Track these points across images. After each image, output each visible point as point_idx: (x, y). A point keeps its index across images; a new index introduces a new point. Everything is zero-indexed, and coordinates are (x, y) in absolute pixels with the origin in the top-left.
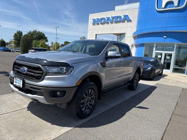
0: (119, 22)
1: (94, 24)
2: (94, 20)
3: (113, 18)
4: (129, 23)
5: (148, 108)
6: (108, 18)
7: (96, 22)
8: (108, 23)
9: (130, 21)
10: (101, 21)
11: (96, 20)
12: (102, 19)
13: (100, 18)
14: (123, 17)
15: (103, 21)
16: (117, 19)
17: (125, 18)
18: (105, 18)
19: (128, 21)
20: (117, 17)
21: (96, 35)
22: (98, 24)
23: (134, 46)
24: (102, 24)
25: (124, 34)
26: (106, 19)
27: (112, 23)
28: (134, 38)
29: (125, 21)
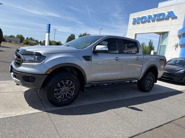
0: (162, 20)
1: (134, 24)
2: (134, 19)
3: (155, 16)
4: (174, 20)
5: (142, 111)
6: (150, 17)
7: (136, 22)
8: (149, 22)
9: (175, 18)
10: (142, 20)
11: (137, 19)
12: (143, 18)
13: (140, 17)
14: (167, 14)
15: (144, 20)
16: (160, 17)
17: (170, 15)
18: (146, 17)
19: (173, 18)
20: (160, 15)
21: (136, 34)
22: (138, 23)
23: (179, 46)
24: (143, 23)
25: (167, 32)
26: (148, 17)
27: (153, 21)
28: (180, 37)
29: (169, 18)
